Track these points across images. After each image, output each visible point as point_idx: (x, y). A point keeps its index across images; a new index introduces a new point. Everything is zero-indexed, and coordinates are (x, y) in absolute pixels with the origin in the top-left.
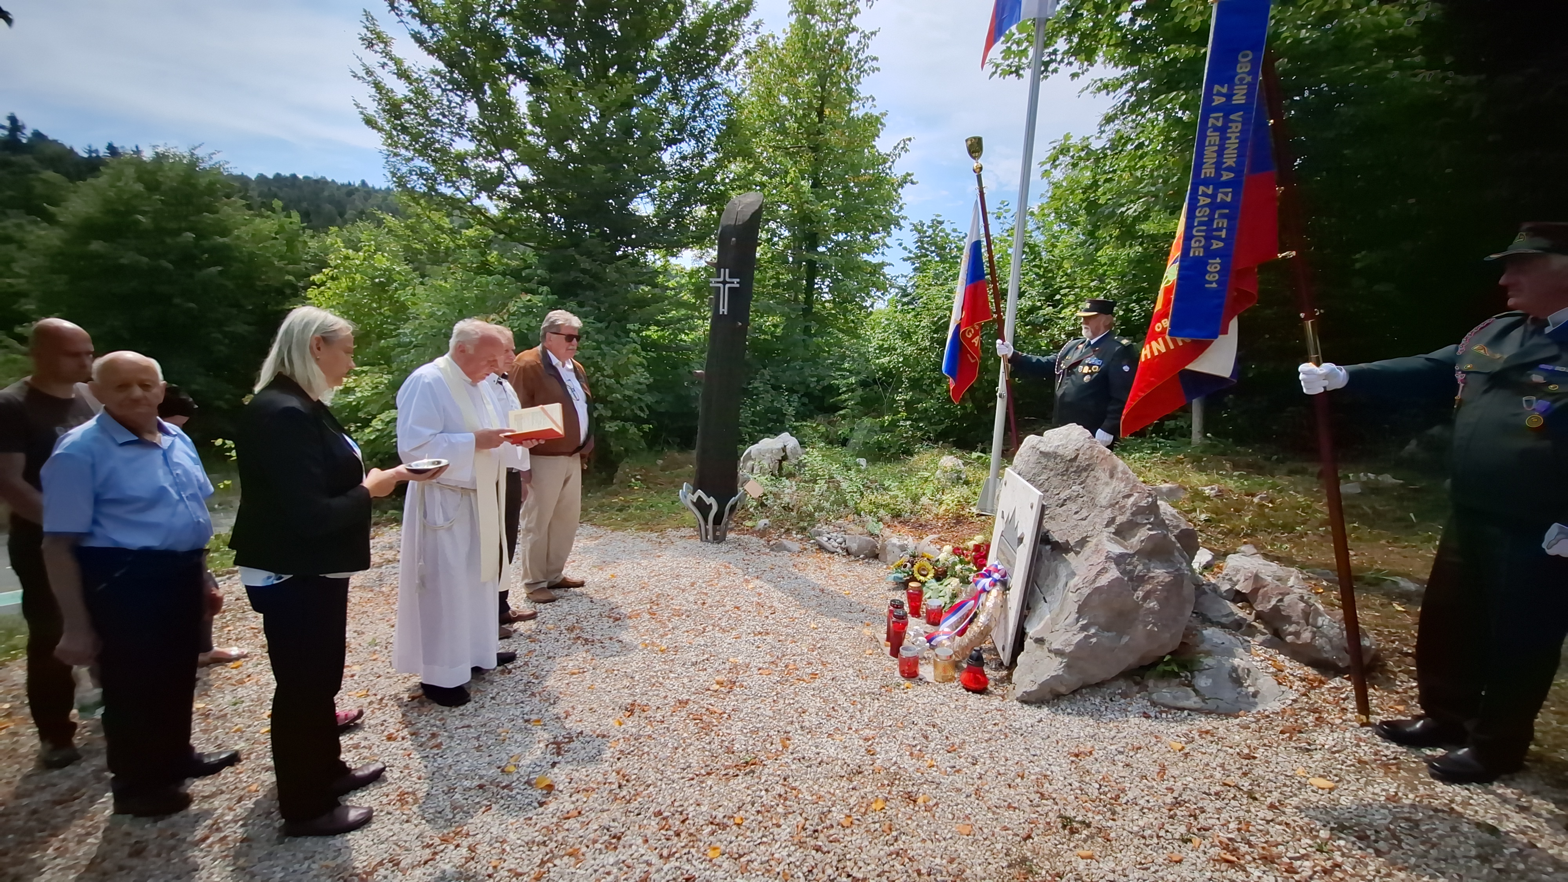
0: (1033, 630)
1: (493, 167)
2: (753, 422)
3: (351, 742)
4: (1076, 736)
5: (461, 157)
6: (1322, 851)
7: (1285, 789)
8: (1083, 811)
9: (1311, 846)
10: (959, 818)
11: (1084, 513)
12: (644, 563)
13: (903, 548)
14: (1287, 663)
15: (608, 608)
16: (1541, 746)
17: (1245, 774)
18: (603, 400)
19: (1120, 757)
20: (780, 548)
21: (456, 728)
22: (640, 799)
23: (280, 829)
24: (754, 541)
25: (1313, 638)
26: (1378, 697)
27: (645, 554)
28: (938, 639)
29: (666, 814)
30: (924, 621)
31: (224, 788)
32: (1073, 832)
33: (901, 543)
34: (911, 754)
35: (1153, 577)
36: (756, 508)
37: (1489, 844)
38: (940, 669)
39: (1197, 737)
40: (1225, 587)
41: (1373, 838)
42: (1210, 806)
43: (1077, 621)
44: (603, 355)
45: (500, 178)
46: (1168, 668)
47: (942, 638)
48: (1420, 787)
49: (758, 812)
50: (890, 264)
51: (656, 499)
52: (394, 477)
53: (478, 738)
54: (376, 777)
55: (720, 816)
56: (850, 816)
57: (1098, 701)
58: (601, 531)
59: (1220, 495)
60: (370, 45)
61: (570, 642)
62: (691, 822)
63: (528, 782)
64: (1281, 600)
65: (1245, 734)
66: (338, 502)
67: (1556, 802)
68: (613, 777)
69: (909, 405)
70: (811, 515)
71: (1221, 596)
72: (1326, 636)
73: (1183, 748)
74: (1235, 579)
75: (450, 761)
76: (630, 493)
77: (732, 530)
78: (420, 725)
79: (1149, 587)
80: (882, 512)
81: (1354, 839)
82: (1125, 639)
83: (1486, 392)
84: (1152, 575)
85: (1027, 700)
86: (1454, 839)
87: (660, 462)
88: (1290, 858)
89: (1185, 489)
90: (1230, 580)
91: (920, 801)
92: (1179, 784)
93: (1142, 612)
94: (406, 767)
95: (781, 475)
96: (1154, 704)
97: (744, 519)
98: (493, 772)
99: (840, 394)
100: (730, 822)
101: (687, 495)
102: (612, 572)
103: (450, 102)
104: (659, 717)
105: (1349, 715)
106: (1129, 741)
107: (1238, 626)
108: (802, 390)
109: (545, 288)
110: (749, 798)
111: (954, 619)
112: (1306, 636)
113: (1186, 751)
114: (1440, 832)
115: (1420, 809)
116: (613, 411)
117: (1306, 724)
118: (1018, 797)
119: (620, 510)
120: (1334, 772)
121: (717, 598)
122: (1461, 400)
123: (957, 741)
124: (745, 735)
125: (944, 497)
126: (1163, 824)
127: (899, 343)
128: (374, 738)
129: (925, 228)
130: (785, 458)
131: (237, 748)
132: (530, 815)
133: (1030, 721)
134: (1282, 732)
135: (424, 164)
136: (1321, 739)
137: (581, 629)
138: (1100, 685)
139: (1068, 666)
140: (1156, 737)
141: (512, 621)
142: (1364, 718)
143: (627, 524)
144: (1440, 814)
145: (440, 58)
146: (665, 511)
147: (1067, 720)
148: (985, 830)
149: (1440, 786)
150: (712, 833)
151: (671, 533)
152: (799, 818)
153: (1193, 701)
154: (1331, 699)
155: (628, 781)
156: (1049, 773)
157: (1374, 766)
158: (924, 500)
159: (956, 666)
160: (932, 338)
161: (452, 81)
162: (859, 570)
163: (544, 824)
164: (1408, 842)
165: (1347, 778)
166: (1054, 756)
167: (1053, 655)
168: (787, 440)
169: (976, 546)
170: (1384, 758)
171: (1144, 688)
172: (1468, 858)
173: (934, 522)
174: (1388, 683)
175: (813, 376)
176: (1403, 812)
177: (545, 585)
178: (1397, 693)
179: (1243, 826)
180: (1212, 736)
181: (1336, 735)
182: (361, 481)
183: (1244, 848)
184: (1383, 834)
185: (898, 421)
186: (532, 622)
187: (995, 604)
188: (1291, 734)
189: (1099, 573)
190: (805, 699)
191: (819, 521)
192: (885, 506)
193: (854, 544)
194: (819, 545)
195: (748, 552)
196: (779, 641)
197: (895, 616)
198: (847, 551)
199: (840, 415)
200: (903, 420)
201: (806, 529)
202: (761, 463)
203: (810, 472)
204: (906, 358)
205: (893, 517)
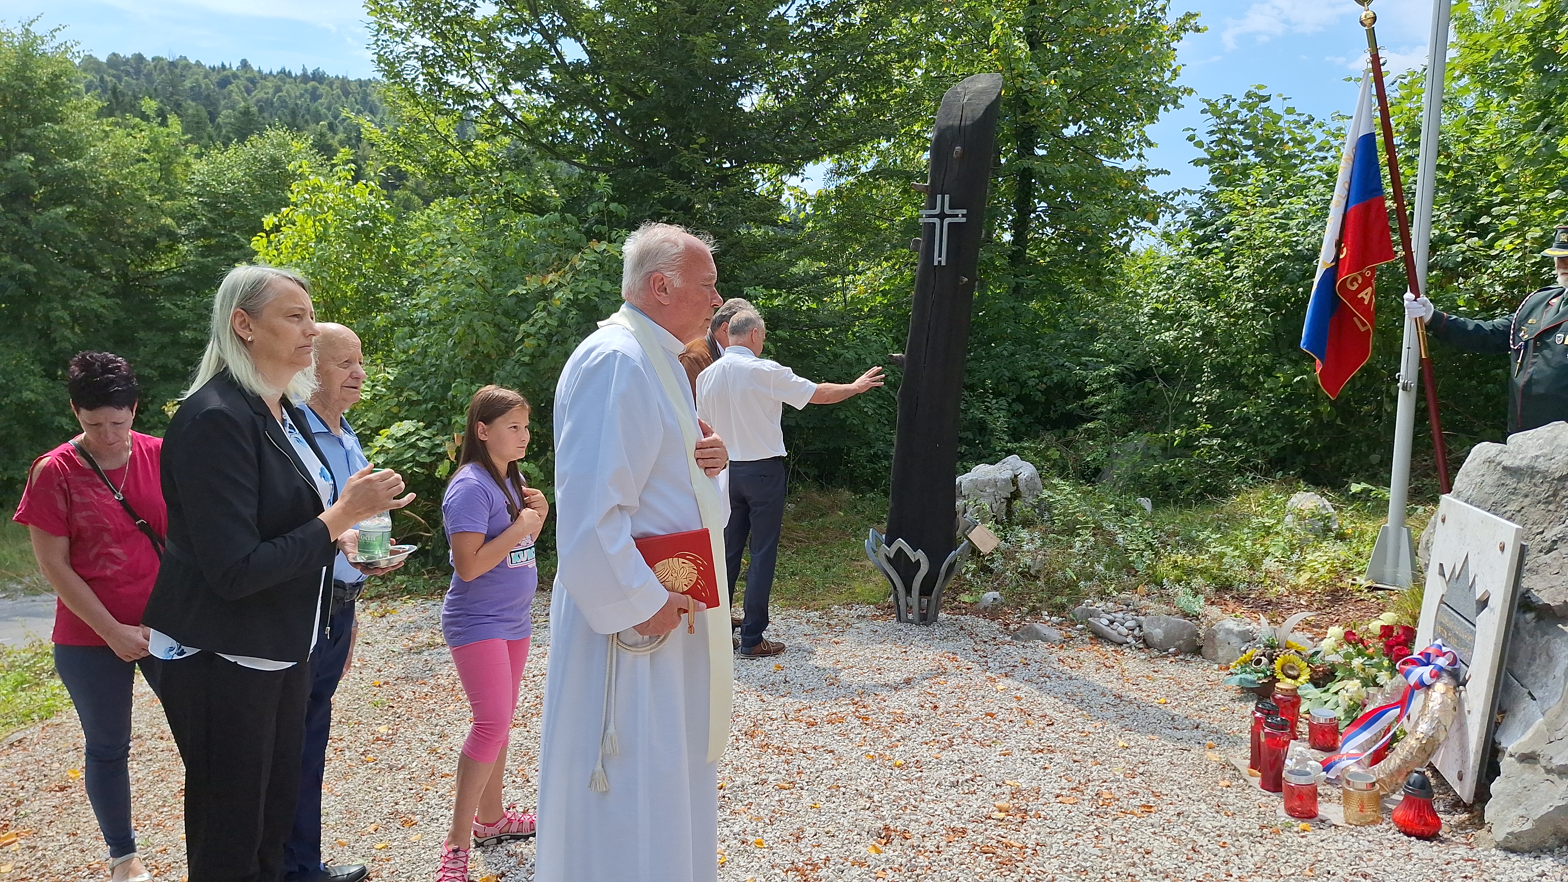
0: (1515, 743)
13: (1248, 636)
20: (1028, 635)
24: (983, 624)
28: (1341, 766)
33: (1242, 628)
36: (975, 574)
38: (1355, 805)
47: (1348, 765)
50: (1159, 172)
69: (1216, 411)
70: (1072, 585)
77: (944, 608)
85: (1515, 846)
95: (1010, 523)
97: (960, 589)
99: (1086, 395)
101: (875, 548)
104: (929, 845)
108: (1013, 391)
111: (1365, 736)
121: (954, 702)
125: (1305, 559)
127: (1196, 307)
129: (1234, 107)
130: (1016, 495)
133: (1522, 874)
158: (1269, 563)
160: (1255, 295)
162: (1172, 670)
167: (1556, 778)
168: (1018, 467)
169: (1383, 627)
173: (1292, 599)
175: (1031, 367)
185: (1198, 438)
187: (1441, 706)
190: (1144, 836)
191: (1088, 595)
192: (1203, 571)
193: (1158, 630)
194: (1093, 633)
195: (977, 639)
196: (1075, 761)
197: (1269, 725)
198: (1144, 641)
199: (1086, 430)
200: (1206, 436)
201: (1063, 607)
202: (978, 502)
203: (1062, 517)
204: (1208, 332)
205: (1218, 589)
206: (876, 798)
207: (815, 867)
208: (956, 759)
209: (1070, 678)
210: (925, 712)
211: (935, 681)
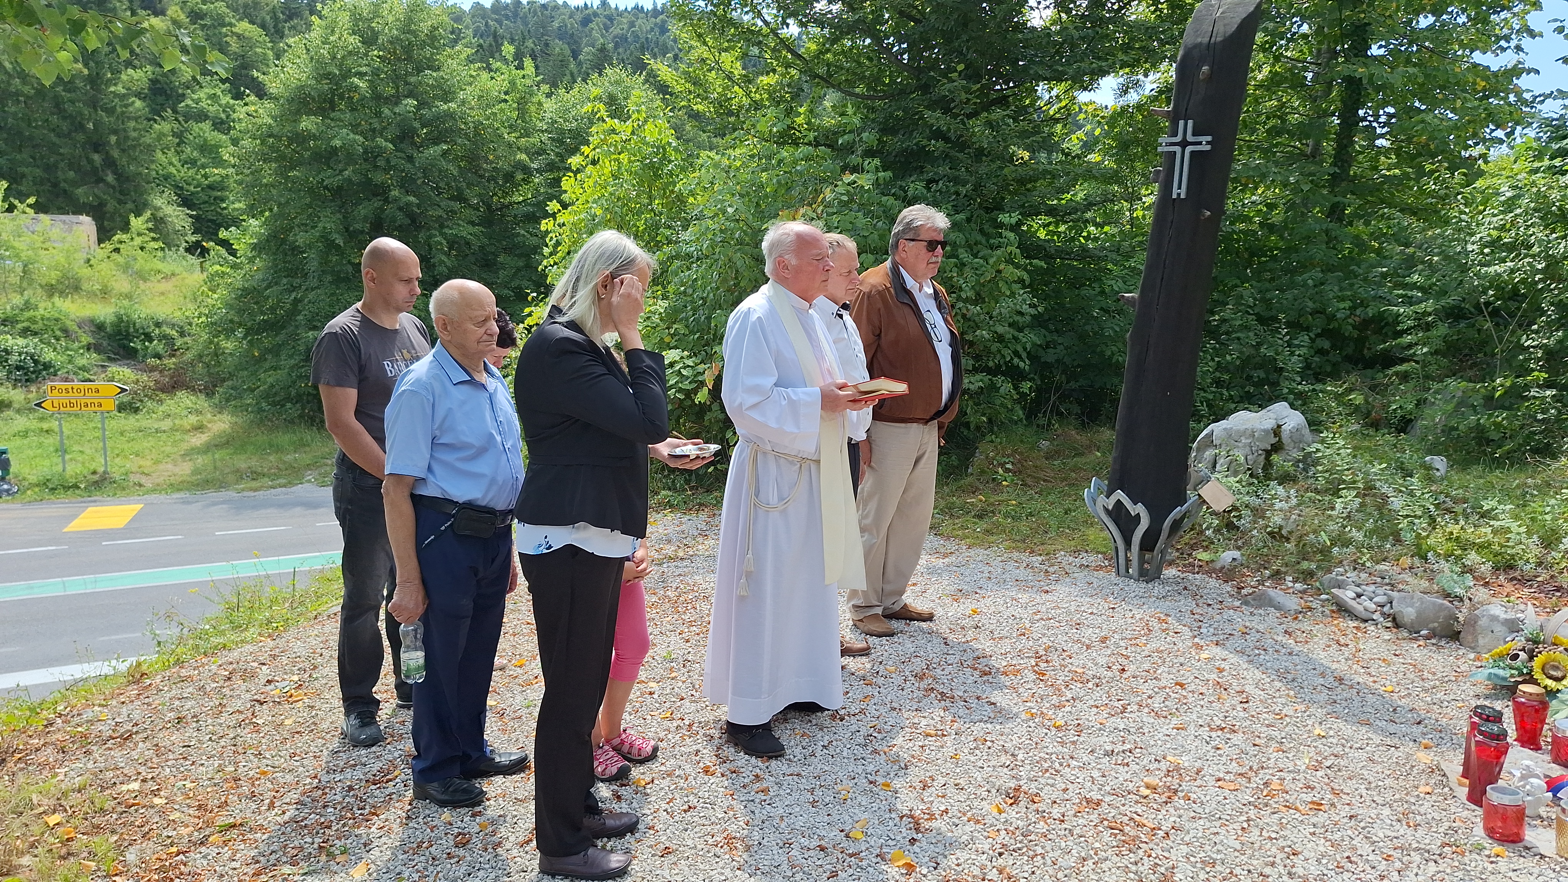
12: (1024, 597)
13: (1514, 626)
15: (970, 655)
20: (1262, 601)
24: (1214, 586)
27: (1022, 586)
30: (1547, 756)
33: (1512, 615)
36: (1217, 531)
51: (1038, 504)
53: (812, 791)
58: (951, 546)
61: (919, 693)
63: (880, 856)
75: (780, 811)
76: (996, 491)
77: (1171, 563)
80: (1472, 558)
87: (1045, 444)
94: (730, 807)
95: (1268, 477)
97: (1193, 547)
98: (834, 834)
99: (1400, 334)
101: (1097, 498)
102: (973, 607)
108: (1318, 324)
119: (980, 517)
121: (1146, 666)
130: (1277, 447)
137: (934, 679)
143: (992, 538)
146: (1053, 522)
151: (1064, 558)
162: (1418, 654)
168: (1284, 416)
175: (1342, 299)
177: (879, 611)
185: (1528, 388)
186: (864, 659)
190: (1298, 836)
191: (1341, 562)
192: (1481, 548)
193: (1410, 609)
194: (1337, 604)
195: (1201, 602)
196: (1255, 745)
197: (1481, 733)
198: (1394, 619)
199: (1397, 374)
200: (1539, 386)
201: (1311, 574)
202: (1231, 453)
203: (1327, 475)
205: (1496, 569)
206: (1020, 757)
207: (932, 817)
208: (1121, 727)
209: (1290, 654)
210: (1110, 674)
211: (1133, 642)
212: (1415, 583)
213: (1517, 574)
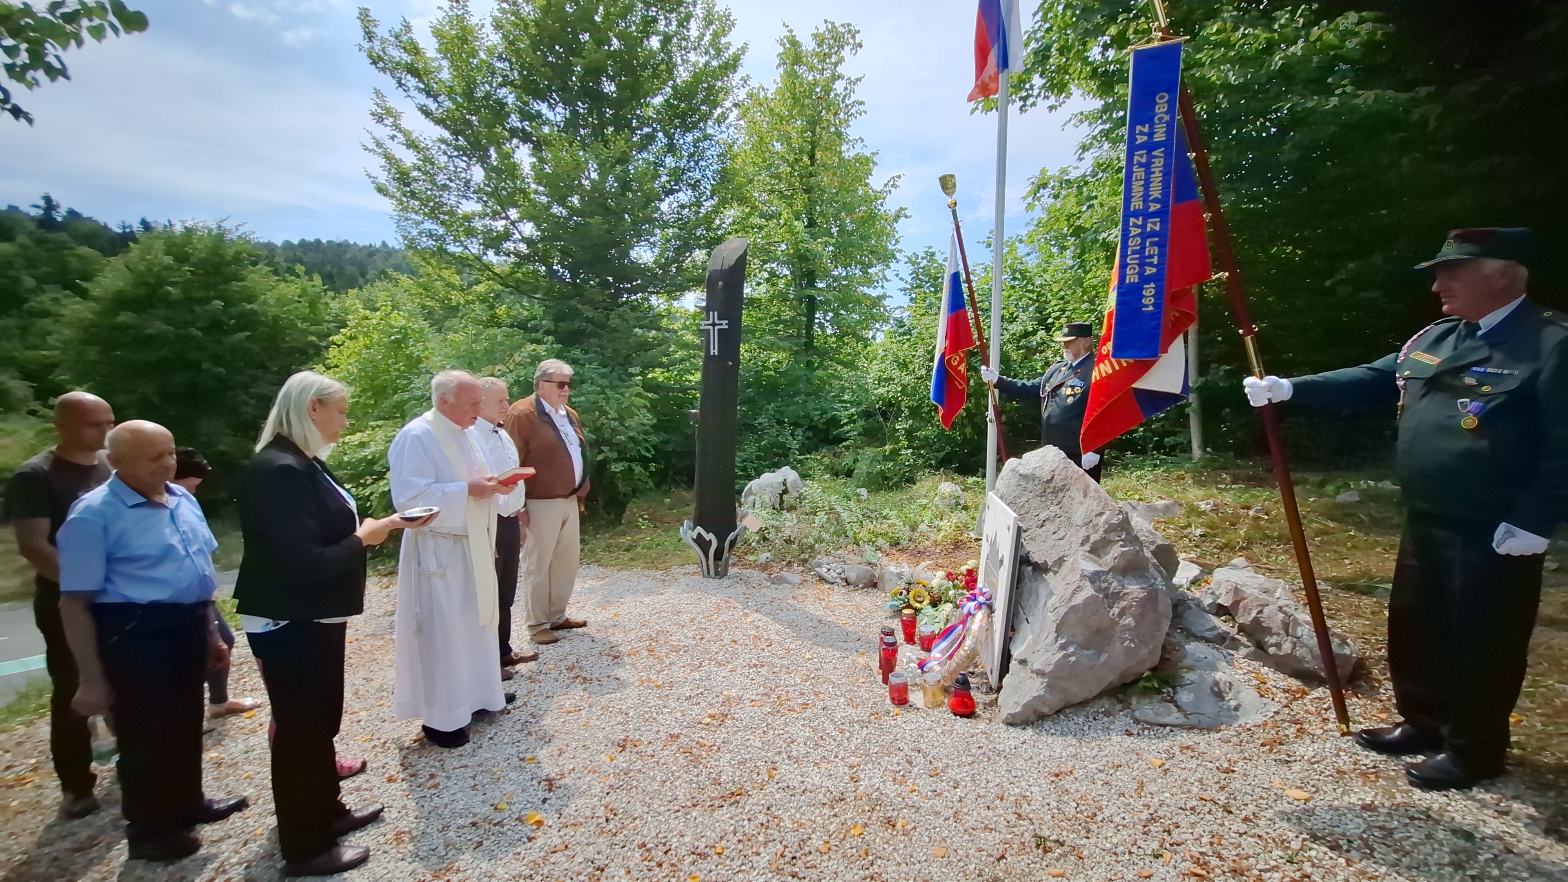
0: (1017, 651)
1: (500, 225)
2: (758, 458)
3: (353, 785)
4: (1058, 755)
5: (468, 218)
6: (1292, 863)
7: (1261, 801)
8: (1058, 830)
9: (1281, 858)
10: (935, 841)
11: (1061, 533)
12: (647, 600)
13: (900, 576)
14: (1271, 675)
15: (608, 646)
16: (1524, 749)
17: (1222, 788)
18: (610, 443)
19: (1100, 775)
20: (781, 580)
21: (454, 769)
22: (625, 832)
23: (282, 870)
24: (757, 575)
25: (1294, 648)
26: (1362, 706)
27: (648, 592)
28: (929, 665)
29: (649, 846)
30: (919, 648)
31: (231, 833)
32: (1046, 851)
33: (899, 570)
34: (894, 780)
35: (1127, 594)
36: (758, 542)
37: (1465, 851)
38: (930, 694)
39: (1178, 753)
40: (1207, 601)
41: (1345, 847)
42: (1184, 820)
43: (1056, 640)
44: (607, 399)
45: (506, 236)
46: (1148, 684)
47: (933, 664)
48: (1398, 795)
49: (740, 841)
50: (889, 296)
51: (663, 538)
52: (387, 526)
53: (474, 778)
54: (375, 817)
55: (702, 846)
56: (828, 842)
57: (1081, 720)
58: (607, 571)
59: (1216, 509)
60: (380, 120)
61: (568, 682)
62: (674, 852)
63: (519, 819)
64: (1260, 612)
65: (1226, 748)
66: (331, 551)
67: (1536, 806)
68: (601, 811)
69: (910, 434)
70: (812, 547)
71: (1204, 610)
72: (1306, 646)
73: (1163, 764)
74: (1217, 593)
75: (446, 800)
76: (638, 533)
77: (734, 565)
78: (419, 767)
79: (1124, 603)
80: (880, 541)
81: (1325, 849)
82: (1104, 657)
83: (1424, 396)
84: (1127, 591)
85: (1012, 723)
86: (1428, 846)
88: (1260, 871)
89: (1181, 505)
90: (1213, 593)
91: (899, 826)
92: (1156, 800)
93: (1118, 629)
94: (404, 807)
95: (782, 509)
96: (1137, 721)
97: (745, 554)
98: (487, 809)
99: (843, 426)
100: (711, 852)
101: (688, 532)
102: (614, 612)
103: (456, 167)
104: (650, 751)
105: (1331, 725)
106: (1110, 759)
107: (1222, 639)
108: (807, 422)
109: (551, 338)
110: (732, 828)
111: (944, 644)
112: (1287, 647)
113: (1166, 767)
114: (1414, 840)
115: (1395, 817)
116: (619, 453)
117: (1287, 736)
118: (995, 819)
119: (628, 550)
120: (1312, 783)
121: (716, 633)
122: (1403, 406)
123: (940, 765)
124: (733, 766)
125: (941, 524)
126: (1136, 841)
127: (897, 373)
128: (375, 781)
129: (919, 260)
130: (785, 492)
131: (245, 794)
132: (519, 850)
133: (1012, 743)
134: (1263, 745)
135: (434, 227)
136: (1301, 751)
137: (581, 668)
138: (1083, 704)
139: (1049, 686)
140: (1137, 754)
141: (514, 663)
142: (1344, 727)
143: (633, 563)
144: (1416, 822)
145: (446, 127)
146: (671, 548)
147: (1050, 740)
148: (960, 852)
149: (1418, 794)
150: (693, 863)
151: (675, 570)
152: (779, 846)
153: (1175, 717)
154: (1313, 709)
155: (615, 815)
156: (1028, 794)
157: (1353, 775)
158: (923, 527)
159: (946, 690)
161: (457, 148)
162: (858, 599)
163: (531, 858)
164: (1380, 849)
165: (1324, 788)
166: (1035, 776)
167: (1035, 676)
168: (787, 474)
169: (967, 570)
170: (1363, 768)
171: (1127, 705)
172: (1441, 865)
174: (1372, 692)
175: (816, 410)
176: (1378, 821)
177: (548, 626)
178: (1381, 701)
179: (1215, 840)
180: (1193, 751)
181: (1316, 746)
182: (354, 529)
183: (1214, 861)
184: (1355, 844)
185: (900, 450)
186: (533, 663)
187: (980, 627)
188: (1272, 746)
189: (1075, 592)
190: (795, 729)
191: (820, 552)
192: (883, 535)
193: (853, 574)
194: (819, 576)
195: (749, 586)
196: (774, 673)
197: (886, 643)
198: (846, 581)
199: (843, 447)
200: (904, 448)
201: (806, 561)
202: (762, 497)
203: (810, 504)
204: (904, 387)
205: (891, 545)
206: (631, 714)
207: (562, 777)
208: (698, 678)
209: (795, 610)
210: (694, 643)
211: (709, 618)
212: (854, 559)
213: (900, 547)
